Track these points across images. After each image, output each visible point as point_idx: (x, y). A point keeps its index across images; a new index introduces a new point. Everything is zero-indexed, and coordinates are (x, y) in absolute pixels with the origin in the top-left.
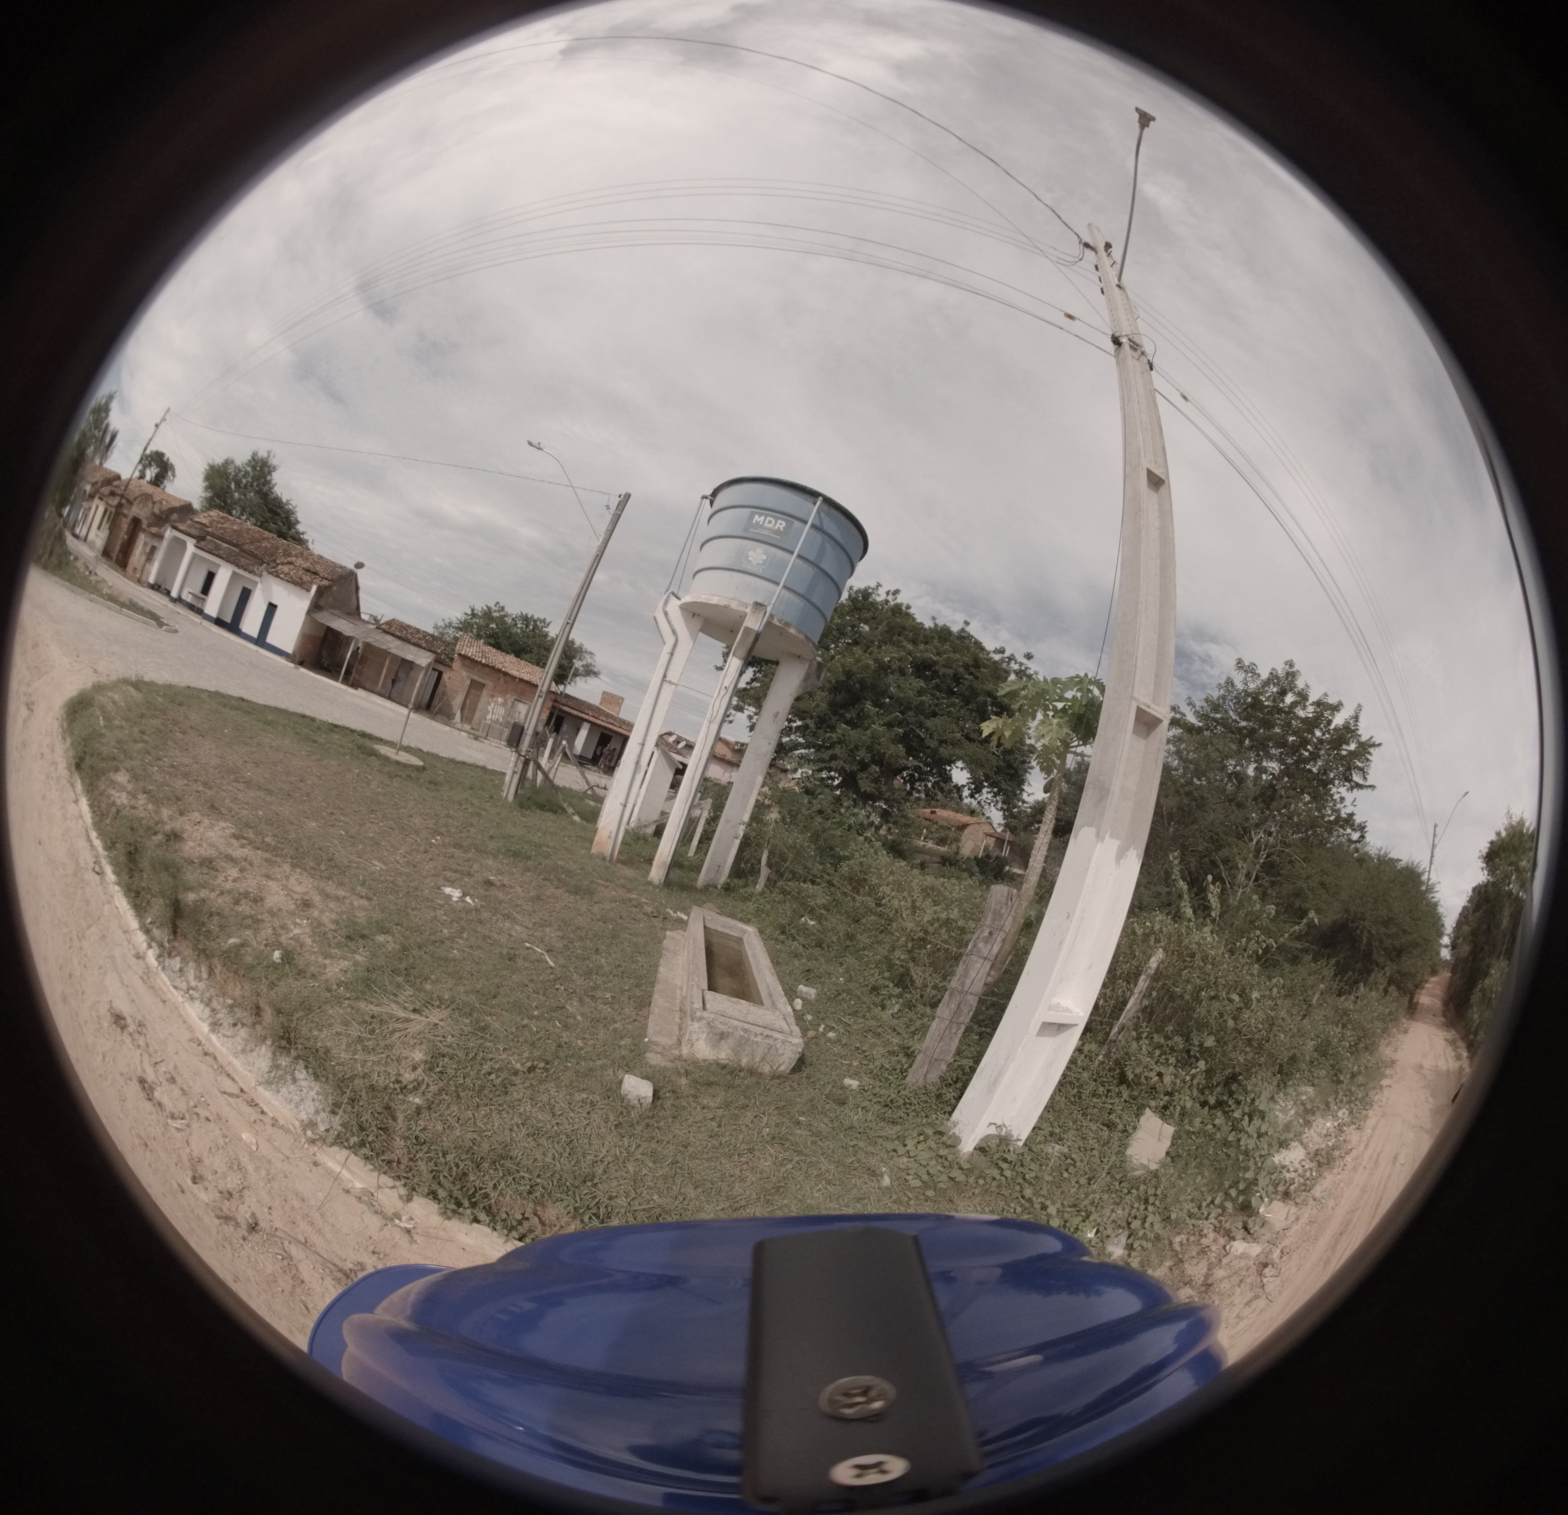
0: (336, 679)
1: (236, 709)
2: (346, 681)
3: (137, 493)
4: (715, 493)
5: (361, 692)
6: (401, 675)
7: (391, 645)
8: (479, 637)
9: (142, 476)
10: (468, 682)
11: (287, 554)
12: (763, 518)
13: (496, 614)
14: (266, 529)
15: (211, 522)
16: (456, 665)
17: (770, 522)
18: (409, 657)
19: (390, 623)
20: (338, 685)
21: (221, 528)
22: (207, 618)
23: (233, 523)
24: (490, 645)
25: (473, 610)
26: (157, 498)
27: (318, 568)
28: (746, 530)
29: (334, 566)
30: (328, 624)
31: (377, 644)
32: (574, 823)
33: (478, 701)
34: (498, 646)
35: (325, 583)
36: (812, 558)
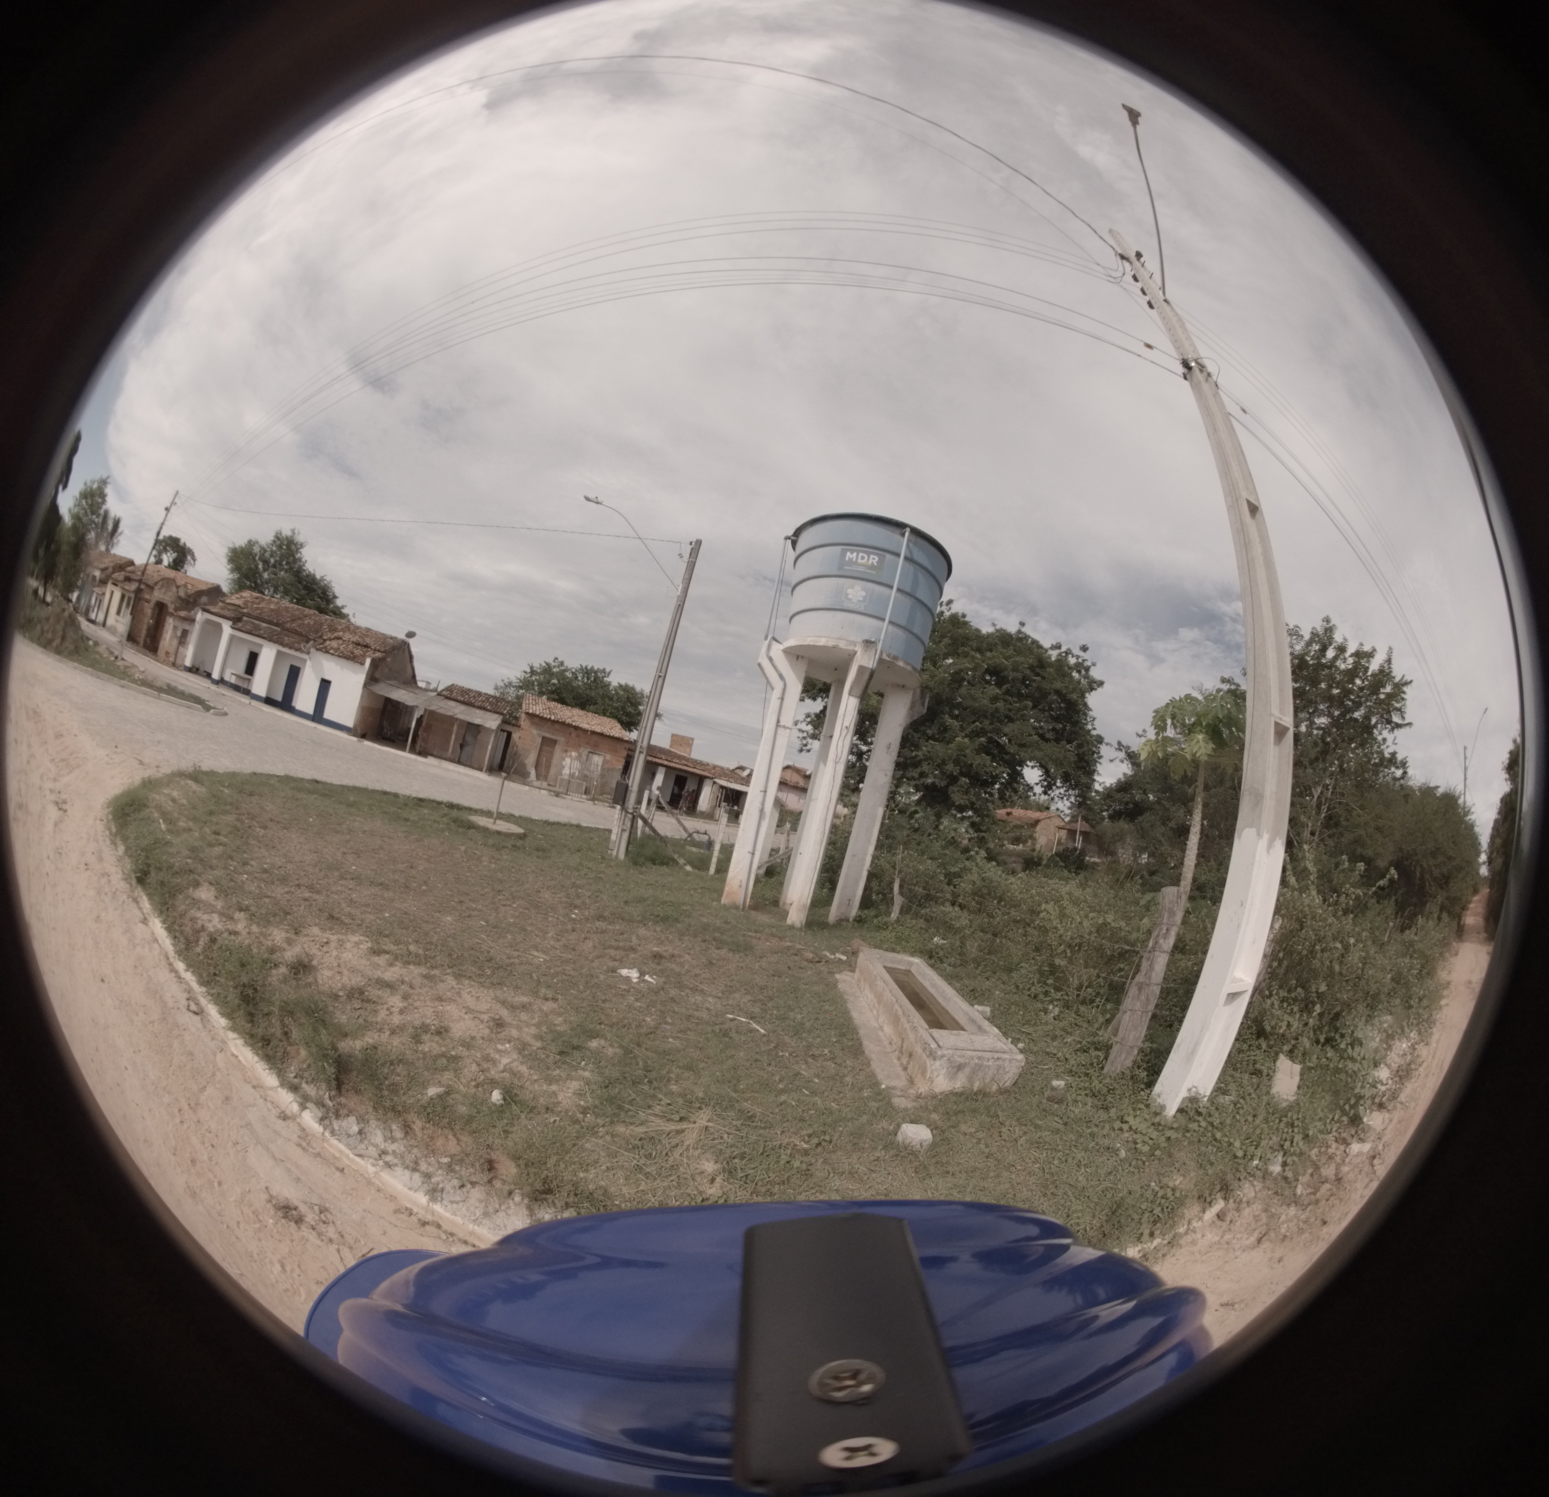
0: (403, 748)
1: (310, 792)
2: (413, 750)
3: (156, 578)
4: (798, 532)
5: (431, 760)
6: (469, 738)
7: (456, 711)
8: (541, 693)
9: (159, 562)
10: (540, 740)
11: (333, 629)
12: (855, 554)
13: (555, 670)
14: (304, 605)
15: (246, 603)
16: (524, 722)
17: (863, 558)
18: (477, 721)
19: (450, 688)
20: (406, 755)
21: (257, 609)
22: (256, 698)
23: (270, 602)
24: (554, 700)
25: (531, 668)
26: (180, 582)
27: (368, 641)
28: (840, 568)
29: (384, 637)
30: (386, 695)
31: (442, 711)
32: (688, 874)
33: (551, 758)
34: (562, 701)
35: (378, 655)
36: (908, 589)
